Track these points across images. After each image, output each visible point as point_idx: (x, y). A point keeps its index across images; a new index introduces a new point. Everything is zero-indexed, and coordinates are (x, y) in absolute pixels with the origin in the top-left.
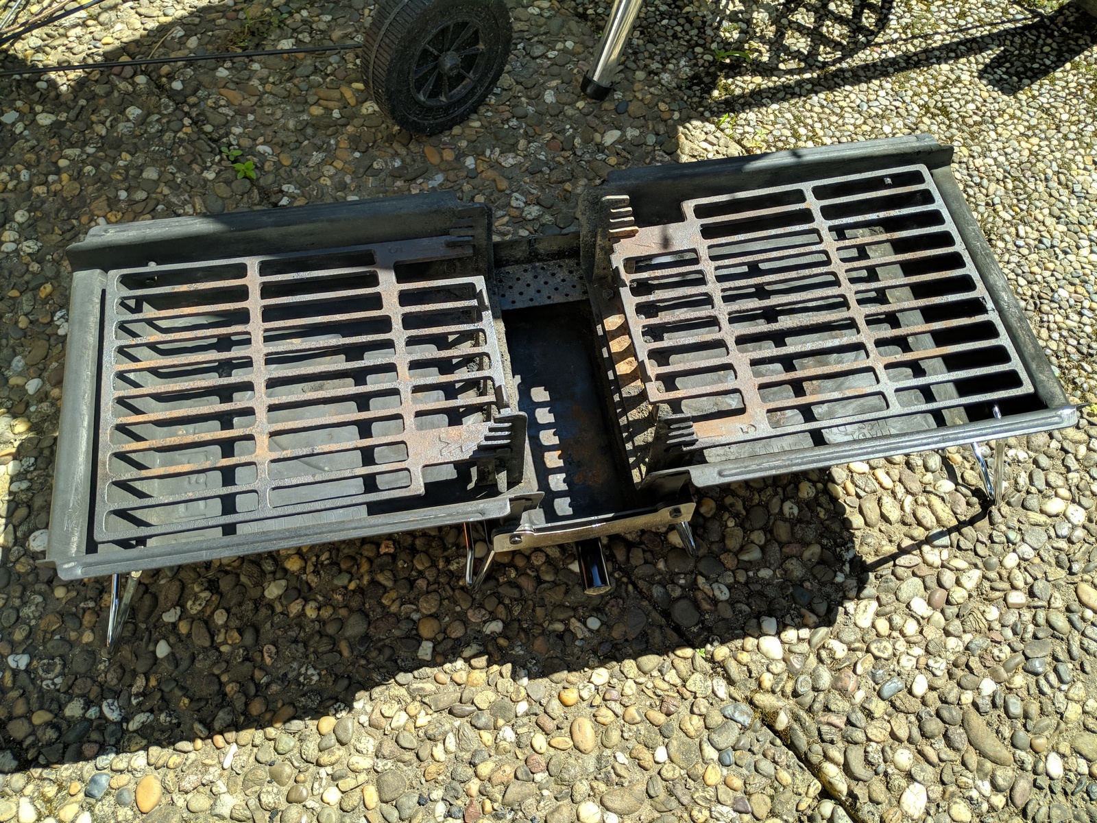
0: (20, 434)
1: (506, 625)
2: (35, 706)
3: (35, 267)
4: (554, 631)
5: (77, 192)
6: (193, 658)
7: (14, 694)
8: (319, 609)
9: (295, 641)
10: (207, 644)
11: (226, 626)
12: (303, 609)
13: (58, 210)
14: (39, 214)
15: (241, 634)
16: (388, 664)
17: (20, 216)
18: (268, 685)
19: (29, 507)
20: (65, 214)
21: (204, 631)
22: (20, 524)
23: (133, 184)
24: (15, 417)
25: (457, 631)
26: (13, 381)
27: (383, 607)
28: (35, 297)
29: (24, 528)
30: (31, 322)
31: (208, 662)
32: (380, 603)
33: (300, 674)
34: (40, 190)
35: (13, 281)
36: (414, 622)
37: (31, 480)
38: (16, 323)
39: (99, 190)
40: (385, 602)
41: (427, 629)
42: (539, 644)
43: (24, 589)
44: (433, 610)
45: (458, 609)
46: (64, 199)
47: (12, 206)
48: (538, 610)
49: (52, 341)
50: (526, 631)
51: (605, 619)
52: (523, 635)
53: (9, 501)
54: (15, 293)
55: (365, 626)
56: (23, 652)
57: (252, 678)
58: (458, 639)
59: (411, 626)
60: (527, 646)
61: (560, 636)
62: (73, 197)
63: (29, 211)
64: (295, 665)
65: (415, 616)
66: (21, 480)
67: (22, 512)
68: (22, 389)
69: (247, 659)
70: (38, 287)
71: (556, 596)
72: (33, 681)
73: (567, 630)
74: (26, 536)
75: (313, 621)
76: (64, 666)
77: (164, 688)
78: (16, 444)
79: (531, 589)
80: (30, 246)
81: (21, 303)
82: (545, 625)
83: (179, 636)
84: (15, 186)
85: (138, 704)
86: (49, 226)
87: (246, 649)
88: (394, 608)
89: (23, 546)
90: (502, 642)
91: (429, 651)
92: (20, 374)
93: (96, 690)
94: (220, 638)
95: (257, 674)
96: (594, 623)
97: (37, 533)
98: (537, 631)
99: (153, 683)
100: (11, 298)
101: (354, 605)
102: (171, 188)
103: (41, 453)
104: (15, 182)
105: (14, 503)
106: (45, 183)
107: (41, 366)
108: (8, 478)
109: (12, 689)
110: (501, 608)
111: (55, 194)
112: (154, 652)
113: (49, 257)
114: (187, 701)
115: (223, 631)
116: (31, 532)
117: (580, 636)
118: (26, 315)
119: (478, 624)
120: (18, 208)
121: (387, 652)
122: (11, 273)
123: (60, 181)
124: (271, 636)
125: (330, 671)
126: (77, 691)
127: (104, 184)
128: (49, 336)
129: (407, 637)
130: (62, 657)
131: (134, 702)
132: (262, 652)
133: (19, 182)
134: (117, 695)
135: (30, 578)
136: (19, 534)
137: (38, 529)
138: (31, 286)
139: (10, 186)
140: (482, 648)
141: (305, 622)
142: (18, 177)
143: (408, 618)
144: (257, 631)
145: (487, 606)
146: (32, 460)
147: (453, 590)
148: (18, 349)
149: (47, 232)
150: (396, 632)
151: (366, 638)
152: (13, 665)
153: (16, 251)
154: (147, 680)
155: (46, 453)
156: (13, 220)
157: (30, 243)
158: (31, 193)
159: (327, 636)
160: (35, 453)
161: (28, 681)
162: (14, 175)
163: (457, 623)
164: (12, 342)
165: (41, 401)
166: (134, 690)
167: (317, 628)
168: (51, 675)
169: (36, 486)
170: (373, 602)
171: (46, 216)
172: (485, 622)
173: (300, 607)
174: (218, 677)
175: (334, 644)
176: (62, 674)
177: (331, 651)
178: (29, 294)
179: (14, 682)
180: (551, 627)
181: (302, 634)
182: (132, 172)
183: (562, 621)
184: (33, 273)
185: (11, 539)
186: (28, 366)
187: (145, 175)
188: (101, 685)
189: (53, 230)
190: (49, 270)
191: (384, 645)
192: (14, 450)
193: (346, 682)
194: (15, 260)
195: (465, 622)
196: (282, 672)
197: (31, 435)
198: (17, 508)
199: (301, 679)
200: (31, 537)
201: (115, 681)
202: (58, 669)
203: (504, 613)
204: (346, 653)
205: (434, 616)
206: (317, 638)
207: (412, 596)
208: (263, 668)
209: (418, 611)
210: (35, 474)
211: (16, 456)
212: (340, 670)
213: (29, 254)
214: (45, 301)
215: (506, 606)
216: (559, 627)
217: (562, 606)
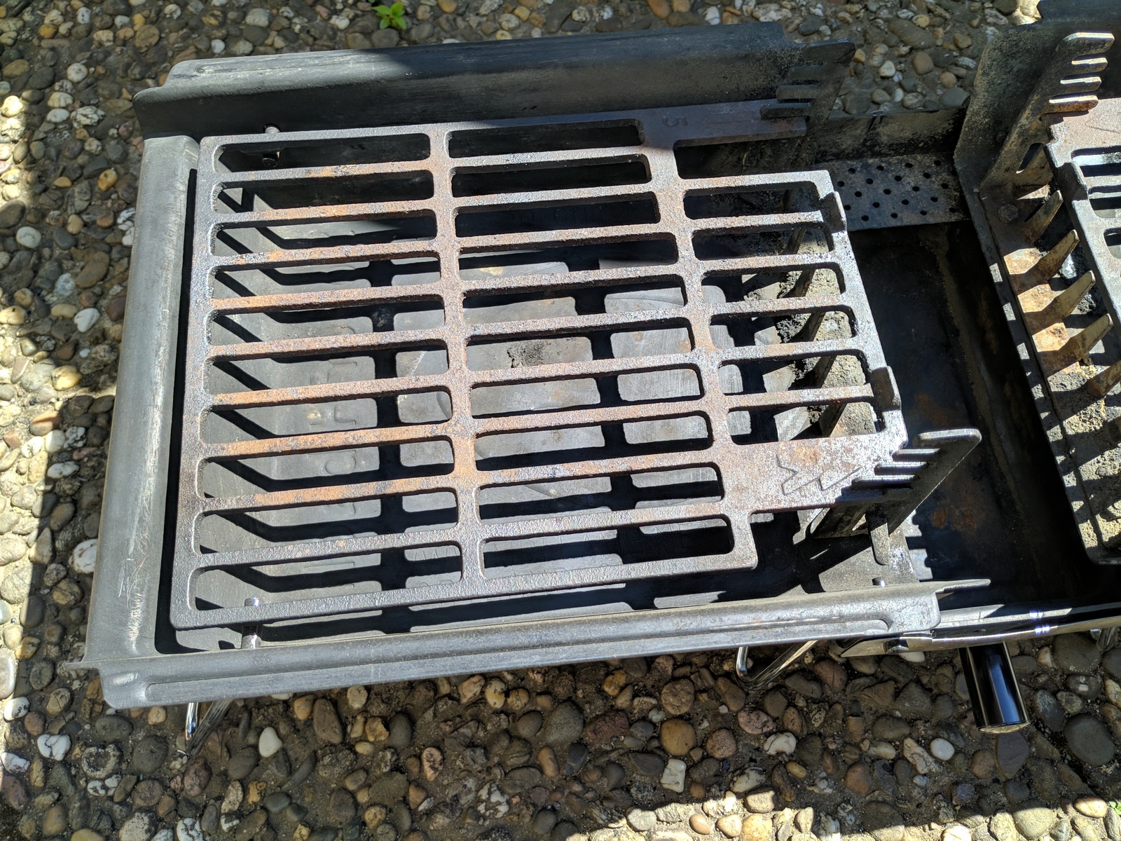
0: (64, 390)
1: (801, 742)
2: (75, 823)
3: (93, 145)
4: (879, 758)
5: (154, 40)
6: (315, 760)
7: (45, 800)
8: (507, 694)
9: (472, 745)
10: (336, 739)
11: (364, 710)
12: (482, 692)
13: (128, 66)
14: (101, 70)
15: (387, 725)
16: (617, 794)
17: (75, 72)
18: (429, 813)
19: (75, 503)
20: (137, 71)
21: (332, 717)
22: (61, 529)
23: (233, 31)
24: (58, 364)
25: (723, 747)
26: (57, 311)
27: (606, 697)
28: (92, 188)
29: (65, 536)
30: (85, 225)
31: (337, 770)
32: (600, 691)
33: (478, 800)
34: (104, 36)
35: (63, 164)
36: (654, 725)
37: (78, 462)
38: (65, 225)
39: (185, 38)
40: (610, 690)
41: (676, 740)
42: (856, 777)
43: (65, 631)
44: (684, 710)
45: (723, 710)
46: (136, 50)
47: (65, 58)
48: (852, 721)
49: (115, 254)
50: (834, 754)
51: (961, 744)
52: (828, 761)
53: (45, 493)
54: (63, 182)
55: (579, 728)
56: (61, 733)
57: (405, 801)
58: (723, 760)
59: (650, 733)
60: (838, 779)
61: (891, 767)
62: (149, 47)
63: (87, 66)
64: (471, 783)
65: (656, 717)
66: (63, 462)
67: (64, 510)
68: (69, 323)
69: (397, 768)
70: (95, 175)
71: (880, 698)
72: (73, 780)
73: (900, 757)
74: (70, 547)
75: (497, 713)
76: (121, 759)
77: (269, 806)
78: (59, 405)
79: (838, 684)
80: (86, 115)
81: (72, 196)
82: (865, 746)
83: (292, 721)
84: (70, 30)
85: (231, 829)
86: (115, 87)
87: (396, 752)
88: (622, 702)
89: (64, 563)
90: (796, 770)
91: (681, 778)
92: (67, 301)
93: (167, 803)
94: (356, 731)
95: (414, 795)
96: (943, 749)
97: (85, 545)
98: (851, 756)
99: (254, 797)
100: (58, 188)
101: (561, 691)
102: (285, 38)
103: (94, 419)
104: (69, 25)
105: (53, 497)
106: (111, 27)
107: (97, 290)
108: (45, 455)
109: (43, 790)
110: (792, 714)
111: (125, 43)
112: (255, 747)
113: (113, 131)
114: (305, 831)
115: (360, 719)
116: (77, 541)
117: (922, 768)
118: (79, 214)
119: (757, 738)
120: (73, 60)
121: (615, 775)
122: (59, 153)
123: (132, 24)
124: (433, 733)
125: (526, 800)
126: (139, 802)
127: (193, 30)
128: (111, 246)
129: (644, 751)
130: (118, 745)
131: (225, 827)
132: (419, 757)
133: (76, 24)
134: (199, 811)
135: (73, 615)
136: (59, 545)
137: (87, 538)
138: (86, 172)
139: (63, 29)
140: (763, 778)
141: (486, 713)
142: (74, 18)
143: (644, 719)
144: (412, 722)
145: (769, 709)
146: (81, 431)
147: (715, 677)
148: (67, 264)
149: (112, 96)
150: (628, 743)
151: (579, 745)
152: (45, 752)
153: (68, 122)
154: (245, 791)
155: (102, 421)
156: (65, 77)
157: (88, 110)
158: (91, 42)
159: (519, 738)
160: (85, 421)
161: (65, 780)
162: (70, 15)
163: (723, 734)
164: (57, 252)
165: (96, 342)
166: (225, 807)
167: (504, 725)
168: (101, 773)
169: (85, 472)
170: (590, 689)
171: (110, 73)
172: (768, 735)
173: (477, 689)
174: (353, 795)
175: (530, 753)
176: (116, 772)
177: (526, 766)
178: (84, 184)
179: (46, 778)
180: (874, 751)
181: (481, 734)
182: (232, 15)
183: (890, 742)
184: (90, 154)
185: (47, 551)
186: (80, 289)
187: (250, 19)
188: (175, 795)
189: (121, 94)
190: (113, 151)
191: (610, 762)
192: (54, 414)
193: (550, 820)
194: (66, 134)
195: (735, 732)
196: (451, 793)
197: (81, 392)
198: (57, 503)
199: (481, 808)
200: (77, 551)
201: (196, 790)
202: (111, 764)
203: (797, 722)
204: (550, 770)
205: (686, 719)
206: (505, 742)
207: (649, 683)
208: (420, 784)
209: (659, 707)
210: (85, 452)
211: (59, 423)
212: (541, 797)
213: (86, 127)
214: (106, 195)
215: (800, 710)
216: (888, 752)
217: (888, 715)
